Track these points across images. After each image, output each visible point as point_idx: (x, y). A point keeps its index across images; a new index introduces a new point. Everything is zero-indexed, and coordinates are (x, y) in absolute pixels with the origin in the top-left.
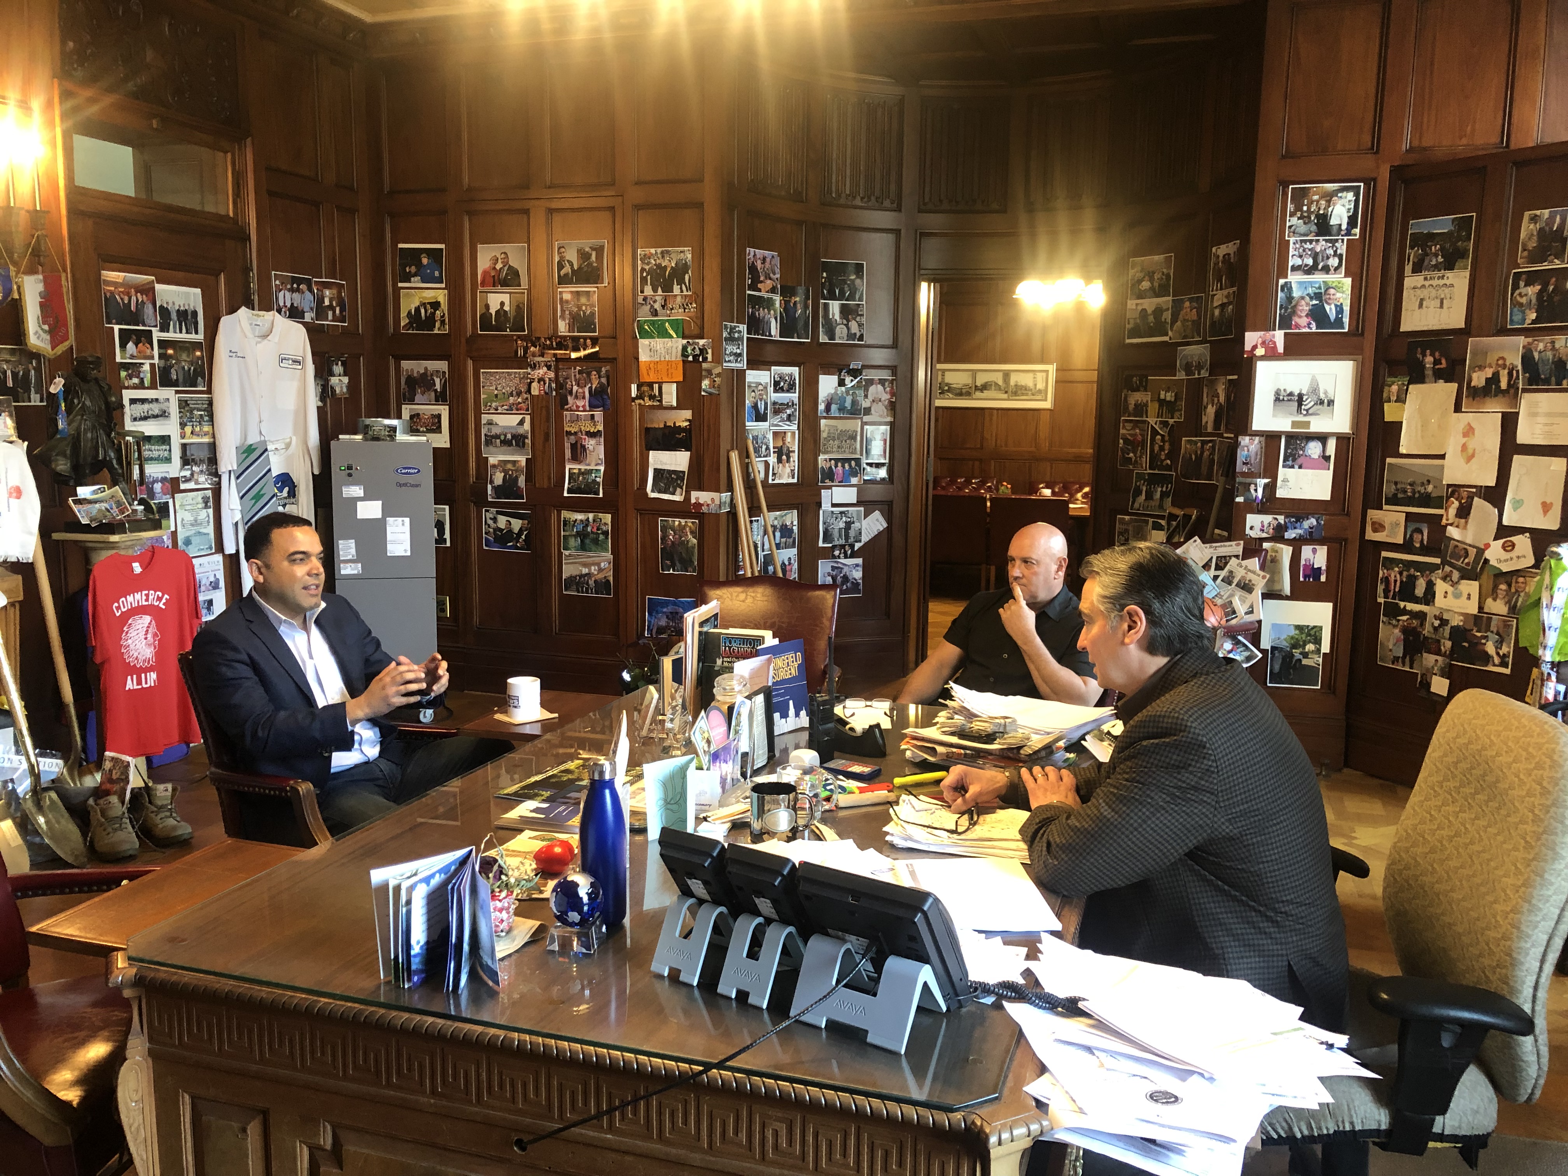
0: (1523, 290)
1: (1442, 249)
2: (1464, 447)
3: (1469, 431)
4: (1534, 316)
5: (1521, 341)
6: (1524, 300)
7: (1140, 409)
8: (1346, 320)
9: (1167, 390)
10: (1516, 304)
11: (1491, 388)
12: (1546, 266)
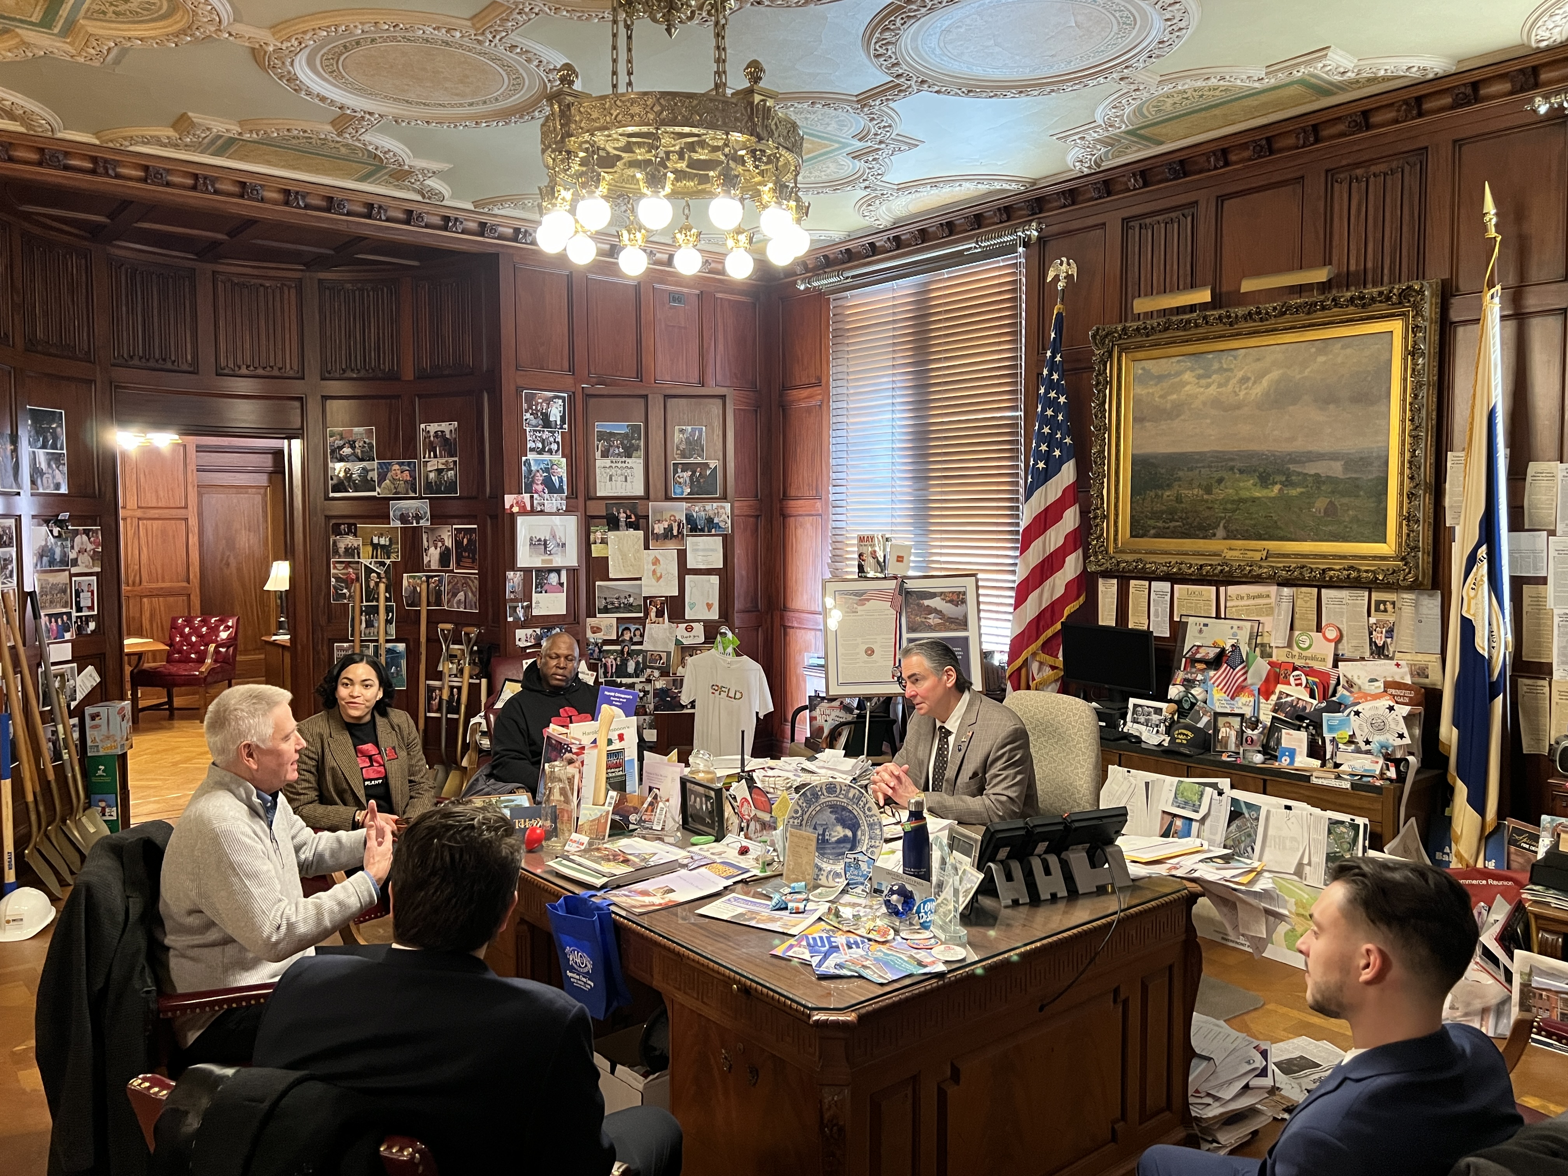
0: (681, 475)
1: (622, 443)
2: (654, 572)
3: (656, 562)
4: (689, 490)
5: (684, 505)
6: (681, 480)
7: (350, 551)
8: (565, 487)
9: (381, 535)
10: (676, 482)
11: (668, 534)
12: (692, 461)
